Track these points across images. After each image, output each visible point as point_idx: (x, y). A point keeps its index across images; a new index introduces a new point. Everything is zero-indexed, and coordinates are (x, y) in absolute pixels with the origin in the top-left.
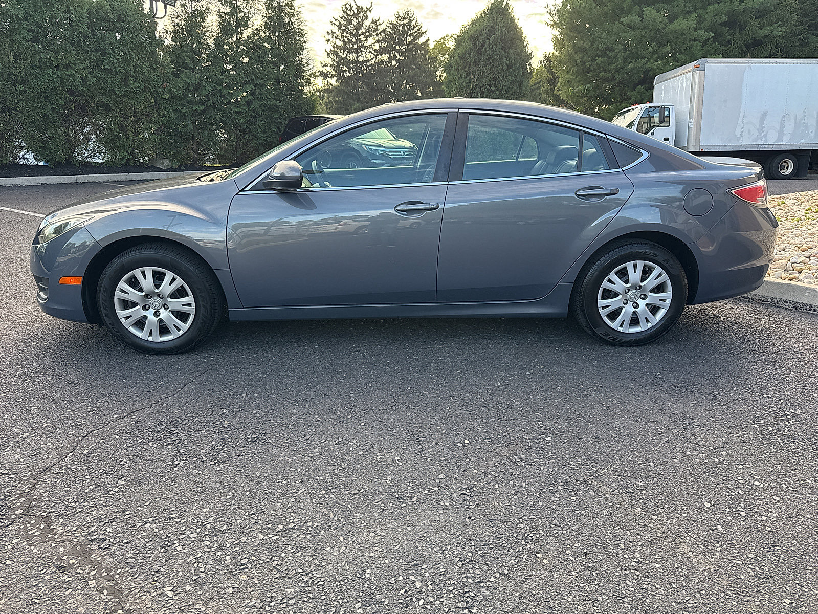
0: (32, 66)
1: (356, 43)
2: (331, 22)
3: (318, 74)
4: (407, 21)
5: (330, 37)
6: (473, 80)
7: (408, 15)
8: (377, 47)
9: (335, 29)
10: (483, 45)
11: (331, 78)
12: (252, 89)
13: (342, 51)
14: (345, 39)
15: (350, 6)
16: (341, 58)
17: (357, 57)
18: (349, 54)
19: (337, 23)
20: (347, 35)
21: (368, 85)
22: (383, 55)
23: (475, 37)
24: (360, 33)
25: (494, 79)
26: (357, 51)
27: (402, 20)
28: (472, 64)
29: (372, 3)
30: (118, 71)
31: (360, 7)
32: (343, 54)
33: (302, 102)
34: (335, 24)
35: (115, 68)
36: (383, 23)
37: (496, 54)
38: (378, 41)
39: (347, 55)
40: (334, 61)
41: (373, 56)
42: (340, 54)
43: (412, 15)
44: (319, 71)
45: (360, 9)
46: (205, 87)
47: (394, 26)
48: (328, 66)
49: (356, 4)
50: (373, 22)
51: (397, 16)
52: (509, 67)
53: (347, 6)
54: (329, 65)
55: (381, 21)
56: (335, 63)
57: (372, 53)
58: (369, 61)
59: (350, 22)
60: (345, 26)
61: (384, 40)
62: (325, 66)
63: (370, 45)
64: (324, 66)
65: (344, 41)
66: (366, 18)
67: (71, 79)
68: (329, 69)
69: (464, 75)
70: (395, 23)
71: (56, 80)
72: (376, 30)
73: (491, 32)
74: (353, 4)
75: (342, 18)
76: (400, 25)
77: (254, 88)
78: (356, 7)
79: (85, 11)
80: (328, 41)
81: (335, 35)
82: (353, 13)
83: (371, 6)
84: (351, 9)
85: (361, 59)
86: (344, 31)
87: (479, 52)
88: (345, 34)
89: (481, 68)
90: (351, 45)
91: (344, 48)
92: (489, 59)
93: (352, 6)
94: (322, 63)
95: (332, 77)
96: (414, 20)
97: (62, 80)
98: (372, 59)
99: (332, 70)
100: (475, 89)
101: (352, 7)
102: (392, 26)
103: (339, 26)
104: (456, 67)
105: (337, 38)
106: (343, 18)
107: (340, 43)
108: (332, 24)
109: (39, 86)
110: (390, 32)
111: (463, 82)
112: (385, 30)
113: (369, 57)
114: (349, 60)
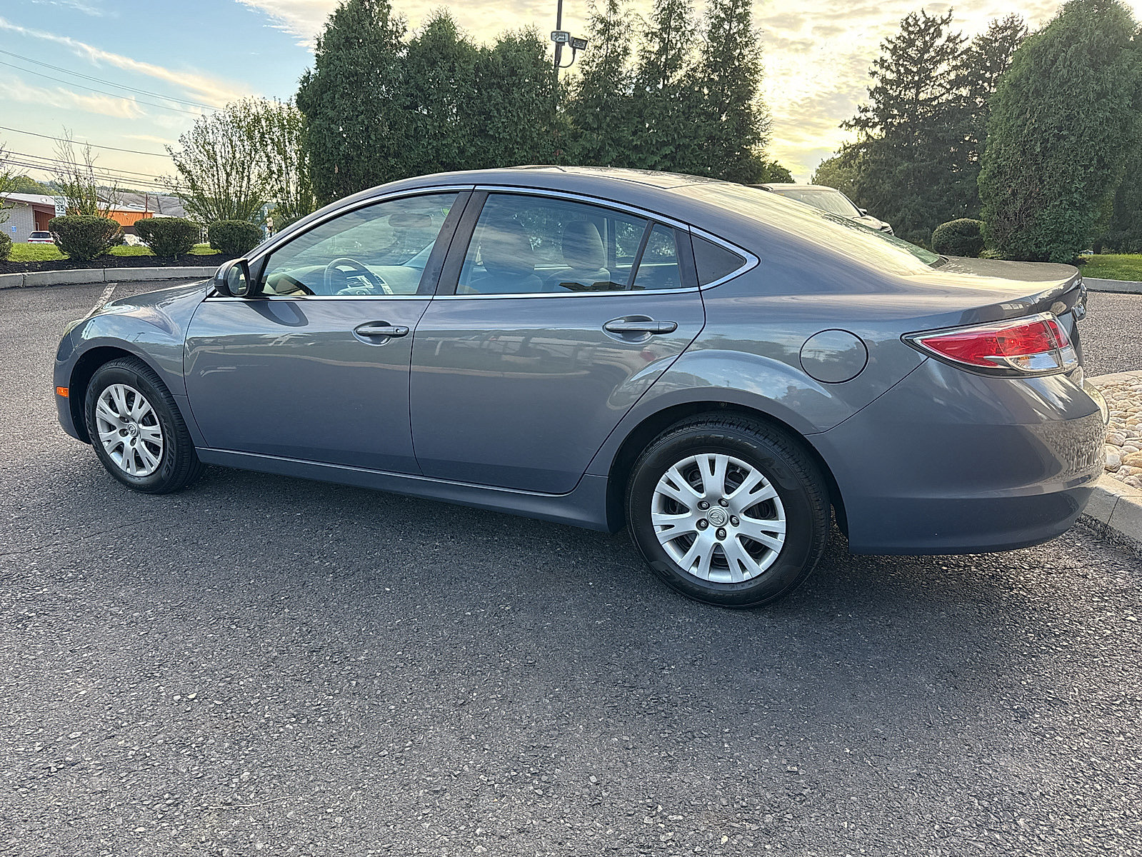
0: (407, 137)
1: (918, 73)
2: (882, 46)
3: (852, 123)
4: (1009, 32)
5: (877, 68)
6: (1030, 121)
7: (1012, 22)
8: (952, 76)
9: (887, 56)
10: (1053, 62)
11: (872, 127)
12: (672, 151)
13: (894, 87)
14: (900, 68)
15: (915, 19)
16: (891, 98)
17: (917, 95)
18: (905, 91)
19: (891, 46)
20: (905, 63)
21: (928, 134)
22: (962, 89)
23: (1041, 50)
24: (925, 58)
25: (1069, 118)
26: (918, 86)
27: (1000, 32)
28: (1030, 95)
29: (951, 11)
30: (501, 137)
31: (931, 19)
32: (896, 91)
33: (742, 167)
34: (887, 48)
35: (499, 133)
36: (967, 38)
37: (1077, 76)
38: (955, 68)
39: (901, 91)
40: (879, 102)
41: (944, 91)
42: (891, 92)
43: (1019, 22)
44: (855, 119)
45: (930, 23)
46: (608, 152)
47: (985, 43)
48: (869, 111)
49: (925, 16)
50: (949, 40)
51: (993, 26)
52: (1101, 95)
53: (910, 20)
54: (871, 109)
55: (962, 37)
56: (882, 106)
57: (943, 87)
58: (936, 98)
59: (911, 43)
60: (904, 50)
61: (965, 65)
62: (866, 110)
63: (941, 75)
64: (862, 112)
65: (898, 72)
66: (939, 35)
67: (446, 149)
68: (870, 115)
69: (1016, 113)
70: (988, 37)
71: (430, 151)
72: (953, 51)
73: (1070, 40)
74: (920, 15)
75: (899, 38)
76: (996, 40)
77: (674, 150)
78: (924, 19)
79: (472, 66)
80: (874, 74)
81: (886, 64)
82: (918, 29)
83: (950, 15)
84: (916, 24)
85: (922, 96)
86: (900, 57)
87: (1046, 74)
88: (901, 62)
89: (1046, 100)
90: (910, 78)
91: (898, 82)
92: (1061, 86)
93: (917, 19)
94: (860, 107)
95: (875, 125)
96: (1021, 29)
97: (437, 151)
98: (942, 95)
99: (875, 116)
100: (1033, 135)
101: (917, 21)
102: (981, 42)
103: (894, 51)
104: (1004, 101)
105: (888, 68)
106: (902, 38)
107: (890, 76)
108: (882, 49)
109: (412, 160)
110: (977, 52)
111: (1013, 125)
112: (969, 49)
113: (937, 93)
114: (903, 100)
